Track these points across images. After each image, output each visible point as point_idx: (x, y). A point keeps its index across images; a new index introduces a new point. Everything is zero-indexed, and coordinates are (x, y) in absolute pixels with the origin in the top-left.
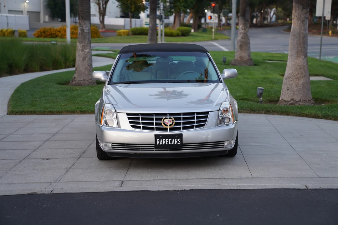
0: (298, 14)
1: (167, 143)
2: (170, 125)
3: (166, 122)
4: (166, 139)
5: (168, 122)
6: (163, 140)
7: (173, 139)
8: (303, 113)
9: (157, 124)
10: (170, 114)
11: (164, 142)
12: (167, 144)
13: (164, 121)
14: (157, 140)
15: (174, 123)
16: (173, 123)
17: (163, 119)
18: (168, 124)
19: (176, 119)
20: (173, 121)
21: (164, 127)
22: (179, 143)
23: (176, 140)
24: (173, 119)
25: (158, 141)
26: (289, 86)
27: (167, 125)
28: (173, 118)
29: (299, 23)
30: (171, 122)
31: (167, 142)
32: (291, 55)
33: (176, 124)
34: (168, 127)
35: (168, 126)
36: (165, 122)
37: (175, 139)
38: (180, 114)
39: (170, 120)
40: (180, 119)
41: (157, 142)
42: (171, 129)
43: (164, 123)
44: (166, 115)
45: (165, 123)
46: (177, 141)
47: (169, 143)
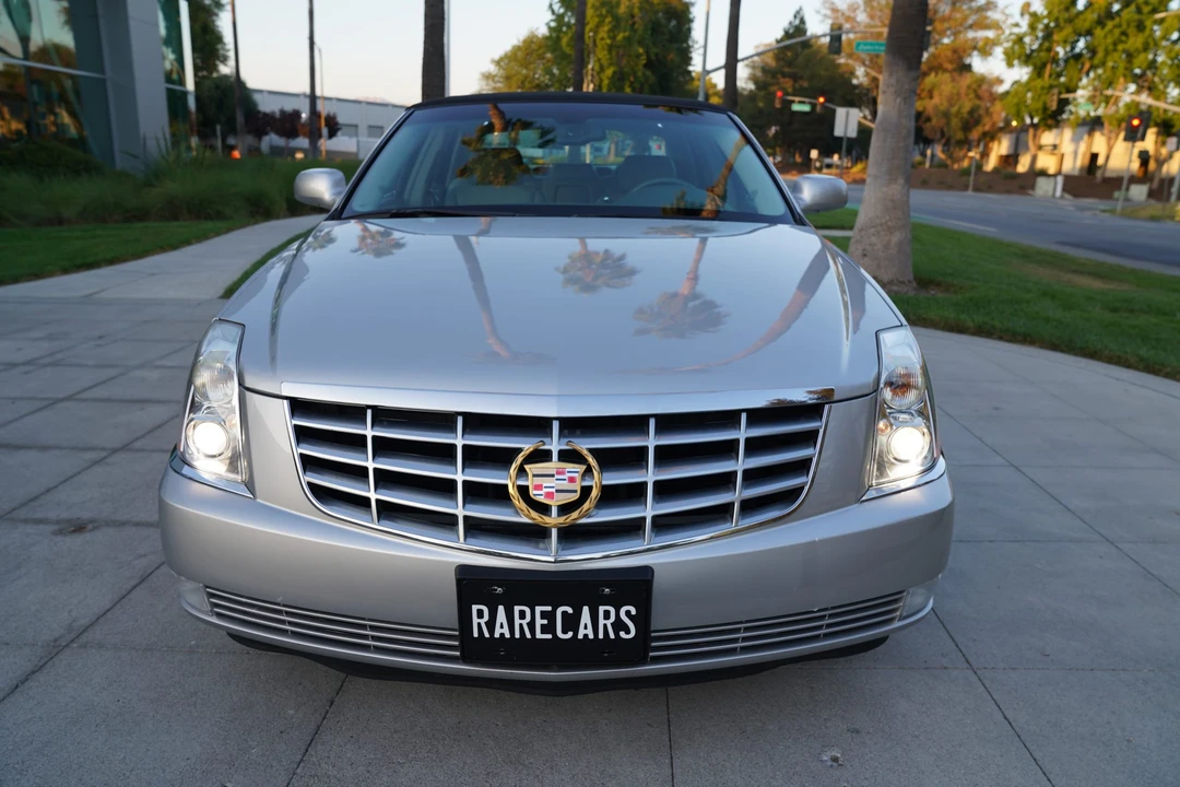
0: (898, 81)
1: (544, 629)
2: (565, 509)
3: (539, 487)
4: (538, 609)
5: (553, 482)
6: (517, 609)
7: (586, 610)
8: (925, 316)
9: (475, 492)
10: (572, 426)
11: (524, 622)
12: (539, 635)
13: (522, 471)
14: (475, 608)
15: (595, 493)
16: (586, 491)
17: (520, 459)
18: (550, 495)
19: (609, 459)
20: (589, 470)
21: (525, 520)
22: (622, 634)
23: (607, 615)
24: (591, 460)
25: (480, 614)
26: (867, 247)
27: (544, 509)
28: (591, 450)
29: (898, 101)
30: (577, 486)
31: (539, 622)
32: (876, 177)
33: (611, 496)
34: (553, 520)
35: (554, 511)
36: (529, 482)
37: (602, 609)
38: (636, 424)
39: (570, 467)
40: (636, 458)
41: (475, 620)
42: (574, 535)
43: (523, 491)
44: (539, 426)
45: (532, 492)
46: (609, 623)
47: (553, 632)
